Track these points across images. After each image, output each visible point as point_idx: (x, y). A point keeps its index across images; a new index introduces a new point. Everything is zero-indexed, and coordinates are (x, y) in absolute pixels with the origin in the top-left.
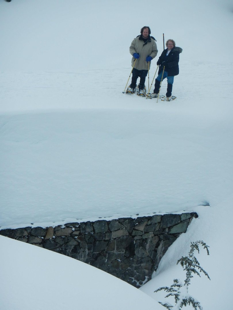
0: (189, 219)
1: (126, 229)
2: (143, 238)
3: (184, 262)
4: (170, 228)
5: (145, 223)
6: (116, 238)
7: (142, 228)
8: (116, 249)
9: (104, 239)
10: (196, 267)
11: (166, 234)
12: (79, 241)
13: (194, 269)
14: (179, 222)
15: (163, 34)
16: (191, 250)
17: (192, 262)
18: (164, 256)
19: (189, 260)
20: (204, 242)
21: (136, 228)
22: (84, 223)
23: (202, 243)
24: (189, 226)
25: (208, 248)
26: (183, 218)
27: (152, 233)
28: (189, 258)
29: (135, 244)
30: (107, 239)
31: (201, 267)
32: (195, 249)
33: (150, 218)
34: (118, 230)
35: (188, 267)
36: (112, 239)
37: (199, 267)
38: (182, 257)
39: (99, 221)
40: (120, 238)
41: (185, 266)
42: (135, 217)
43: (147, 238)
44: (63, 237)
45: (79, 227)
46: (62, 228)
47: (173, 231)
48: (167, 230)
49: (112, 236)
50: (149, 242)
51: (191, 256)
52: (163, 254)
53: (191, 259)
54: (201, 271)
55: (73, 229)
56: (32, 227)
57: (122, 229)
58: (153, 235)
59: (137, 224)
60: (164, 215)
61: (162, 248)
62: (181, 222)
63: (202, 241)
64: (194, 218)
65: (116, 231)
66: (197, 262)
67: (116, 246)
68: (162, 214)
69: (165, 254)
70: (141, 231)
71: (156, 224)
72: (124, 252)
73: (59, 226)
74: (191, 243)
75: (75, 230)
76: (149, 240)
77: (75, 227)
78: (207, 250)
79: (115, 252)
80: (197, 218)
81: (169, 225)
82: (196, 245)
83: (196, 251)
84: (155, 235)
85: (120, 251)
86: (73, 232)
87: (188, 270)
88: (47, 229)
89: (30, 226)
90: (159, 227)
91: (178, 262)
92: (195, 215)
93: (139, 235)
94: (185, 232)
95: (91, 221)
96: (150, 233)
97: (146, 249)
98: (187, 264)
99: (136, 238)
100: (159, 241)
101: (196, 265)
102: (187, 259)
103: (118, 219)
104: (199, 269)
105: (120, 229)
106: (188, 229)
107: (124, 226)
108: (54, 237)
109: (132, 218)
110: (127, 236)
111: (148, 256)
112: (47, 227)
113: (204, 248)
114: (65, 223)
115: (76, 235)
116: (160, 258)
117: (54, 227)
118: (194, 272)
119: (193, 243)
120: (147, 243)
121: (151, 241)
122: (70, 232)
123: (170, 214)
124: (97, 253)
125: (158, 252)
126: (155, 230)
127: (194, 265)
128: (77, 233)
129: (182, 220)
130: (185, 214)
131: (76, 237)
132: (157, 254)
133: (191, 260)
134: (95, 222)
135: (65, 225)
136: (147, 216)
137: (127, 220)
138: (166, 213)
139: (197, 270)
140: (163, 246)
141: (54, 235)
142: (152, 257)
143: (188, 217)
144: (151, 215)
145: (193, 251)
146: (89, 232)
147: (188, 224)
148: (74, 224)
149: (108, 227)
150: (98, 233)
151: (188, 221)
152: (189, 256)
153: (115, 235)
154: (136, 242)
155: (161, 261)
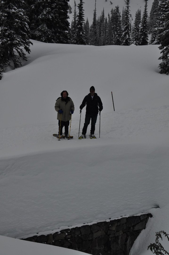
0: (146, 218)
1: (103, 230)
2: (116, 236)
3: (153, 247)
4: (134, 226)
5: (116, 225)
6: (97, 238)
7: (114, 228)
8: (97, 246)
9: (88, 239)
10: (161, 250)
11: (132, 231)
12: (71, 242)
13: (161, 252)
14: (140, 221)
15: (112, 92)
16: (157, 238)
17: (159, 247)
18: (132, 248)
19: (156, 245)
20: (165, 232)
21: (110, 229)
22: (73, 228)
23: (163, 232)
24: (147, 224)
25: (168, 235)
26: (142, 218)
27: (122, 231)
28: (156, 244)
29: (111, 240)
30: (90, 239)
31: (165, 250)
32: (159, 237)
33: (118, 221)
34: (97, 231)
35: (156, 251)
36: (94, 239)
37: (164, 250)
38: (151, 244)
39: (83, 226)
40: (99, 237)
41: (153, 251)
42: (108, 221)
43: (118, 235)
44: (60, 241)
45: (71, 232)
46: (59, 234)
47: (136, 228)
48: (132, 228)
49: (94, 236)
50: (120, 238)
51: (157, 243)
52: (131, 247)
53: (157, 244)
54: (165, 253)
55: (66, 234)
56: (38, 236)
57: (100, 230)
58: (122, 233)
59: (110, 225)
60: (128, 217)
61: (130, 242)
62: (141, 221)
63: (163, 231)
64: (150, 217)
65: (96, 232)
66: (162, 247)
67: (97, 243)
68: (127, 216)
69: (133, 246)
70: (113, 231)
71: (123, 224)
72: (103, 248)
73: (57, 233)
74: (156, 233)
75: (68, 235)
76: (120, 237)
77: (67, 232)
78: (168, 237)
79: (97, 248)
80: (152, 218)
81: (133, 225)
82: (159, 234)
83: (160, 239)
84: (124, 233)
85: (101, 247)
86: (66, 236)
87: (156, 253)
88: (48, 235)
89: (36, 235)
90: (126, 227)
91: (148, 248)
92: (150, 215)
93: (113, 234)
94: (145, 229)
95: (78, 227)
96: (120, 231)
97: (118, 244)
98: (155, 249)
99: (111, 236)
100: (127, 237)
101: (162, 249)
102: (155, 245)
103: (97, 223)
104: (164, 251)
105: (99, 231)
106: (146, 226)
107: (101, 228)
108: (53, 241)
109: (106, 222)
110: (104, 235)
111: (121, 249)
112: (48, 234)
113: (165, 236)
114: (60, 230)
115: (69, 238)
116: (130, 250)
117: (53, 234)
118: (161, 254)
119: (157, 233)
120: (119, 239)
121: (122, 238)
122: (64, 236)
123: (133, 216)
124: (85, 250)
125: (127, 245)
126: (123, 228)
127: (160, 249)
128: (69, 236)
129: (141, 220)
130: (142, 215)
131: (69, 240)
132: (127, 247)
133: (158, 246)
134: (81, 227)
135: (61, 231)
136: (116, 219)
137: (103, 224)
138: (130, 215)
139: (163, 253)
140: (130, 241)
141: (53, 240)
142: (123, 250)
143: (145, 218)
144: (120, 218)
145: (158, 239)
146: (77, 235)
147: (146, 222)
148: (67, 230)
149: (91, 230)
150: (84, 235)
151: (146, 220)
152: (156, 243)
153: (96, 235)
154: (111, 239)
155: (130, 252)
